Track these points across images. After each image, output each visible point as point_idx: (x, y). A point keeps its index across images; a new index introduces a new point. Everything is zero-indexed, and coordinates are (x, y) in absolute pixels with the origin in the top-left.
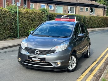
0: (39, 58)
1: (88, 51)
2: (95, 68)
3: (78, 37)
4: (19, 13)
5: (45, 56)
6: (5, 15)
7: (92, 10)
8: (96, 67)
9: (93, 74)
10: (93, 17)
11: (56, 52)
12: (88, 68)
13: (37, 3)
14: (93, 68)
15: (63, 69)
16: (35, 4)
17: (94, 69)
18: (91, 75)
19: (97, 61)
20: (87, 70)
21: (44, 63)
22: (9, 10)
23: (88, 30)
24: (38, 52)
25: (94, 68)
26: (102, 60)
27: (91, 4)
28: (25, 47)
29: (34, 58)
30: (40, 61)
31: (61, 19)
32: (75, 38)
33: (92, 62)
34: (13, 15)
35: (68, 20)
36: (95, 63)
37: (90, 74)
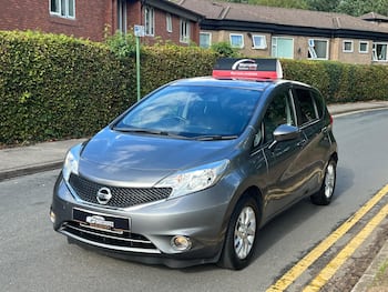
0: (107, 219)
1: (327, 183)
2: (339, 249)
3: (274, 137)
4: (144, 57)
5: (130, 212)
6: (97, 64)
7: (379, 49)
8: (343, 247)
9: (321, 280)
10: (380, 68)
11: (171, 196)
12: (309, 251)
13: (219, 30)
14: (329, 249)
15: (203, 262)
16: (215, 33)
17: (332, 257)
18: (308, 287)
19: (354, 221)
20: (301, 263)
21: (125, 235)
22: (112, 49)
23: (331, 109)
24: (109, 196)
25: (334, 250)
26: (375, 214)
27: (376, 30)
28: (72, 174)
29: (91, 215)
30: (112, 229)
31: (232, 73)
32: (264, 141)
33: (335, 223)
34: (123, 62)
35: (255, 74)
36: (347, 226)
37: (307, 284)
